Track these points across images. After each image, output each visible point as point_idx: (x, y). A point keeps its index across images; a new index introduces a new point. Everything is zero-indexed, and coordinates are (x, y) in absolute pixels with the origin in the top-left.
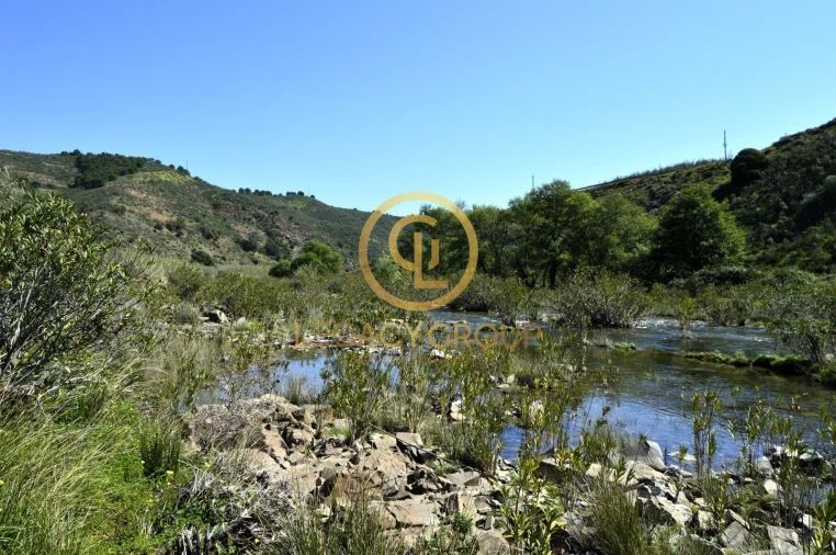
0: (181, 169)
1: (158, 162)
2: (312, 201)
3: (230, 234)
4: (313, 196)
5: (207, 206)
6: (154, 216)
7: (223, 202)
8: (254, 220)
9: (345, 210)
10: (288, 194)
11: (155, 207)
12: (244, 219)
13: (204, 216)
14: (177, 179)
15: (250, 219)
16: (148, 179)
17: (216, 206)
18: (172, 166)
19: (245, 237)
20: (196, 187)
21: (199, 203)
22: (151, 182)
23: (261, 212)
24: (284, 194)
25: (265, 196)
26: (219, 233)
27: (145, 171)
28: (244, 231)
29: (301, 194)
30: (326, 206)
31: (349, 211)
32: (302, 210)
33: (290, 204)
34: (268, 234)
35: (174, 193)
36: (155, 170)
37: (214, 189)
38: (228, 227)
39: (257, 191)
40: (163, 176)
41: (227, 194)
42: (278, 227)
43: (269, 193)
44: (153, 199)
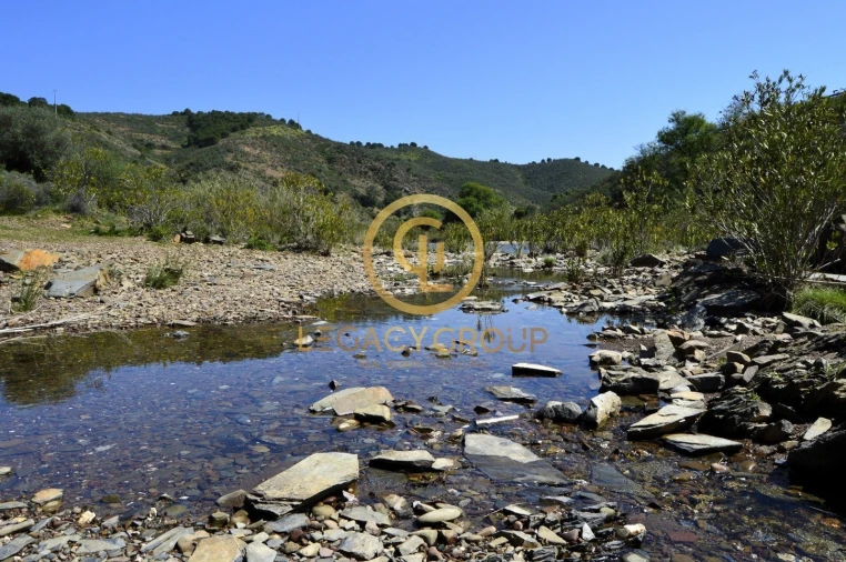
0: (292, 122)
1: (268, 116)
2: (426, 152)
3: (347, 189)
4: (426, 147)
5: (321, 160)
6: (269, 172)
7: (337, 155)
8: (370, 173)
9: (461, 160)
10: (400, 145)
11: (270, 163)
12: (360, 173)
13: (320, 171)
14: (289, 133)
15: (366, 173)
16: (260, 134)
17: (330, 160)
18: (283, 120)
19: (362, 192)
20: (309, 141)
21: (313, 158)
22: (264, 137)
23: (377, 164)
24: (396, 146)
25: (377, 149)
26: (337, 188)
27: (256, 126)
28: (361, 186)
29: (413, 145)
30: (440, 156)
31: (466, 161)
32: (415, 161)
33: (403, 156)
34: (387, 187)
35: (287, 148)
36: (266, 125)
37: (327, 142)
38: (344, 181)
39: (368, 144)
40: (275, 131)
41: (340, 147)
42: (396, 180)
43: (380, 145)
44: (267, 155)
